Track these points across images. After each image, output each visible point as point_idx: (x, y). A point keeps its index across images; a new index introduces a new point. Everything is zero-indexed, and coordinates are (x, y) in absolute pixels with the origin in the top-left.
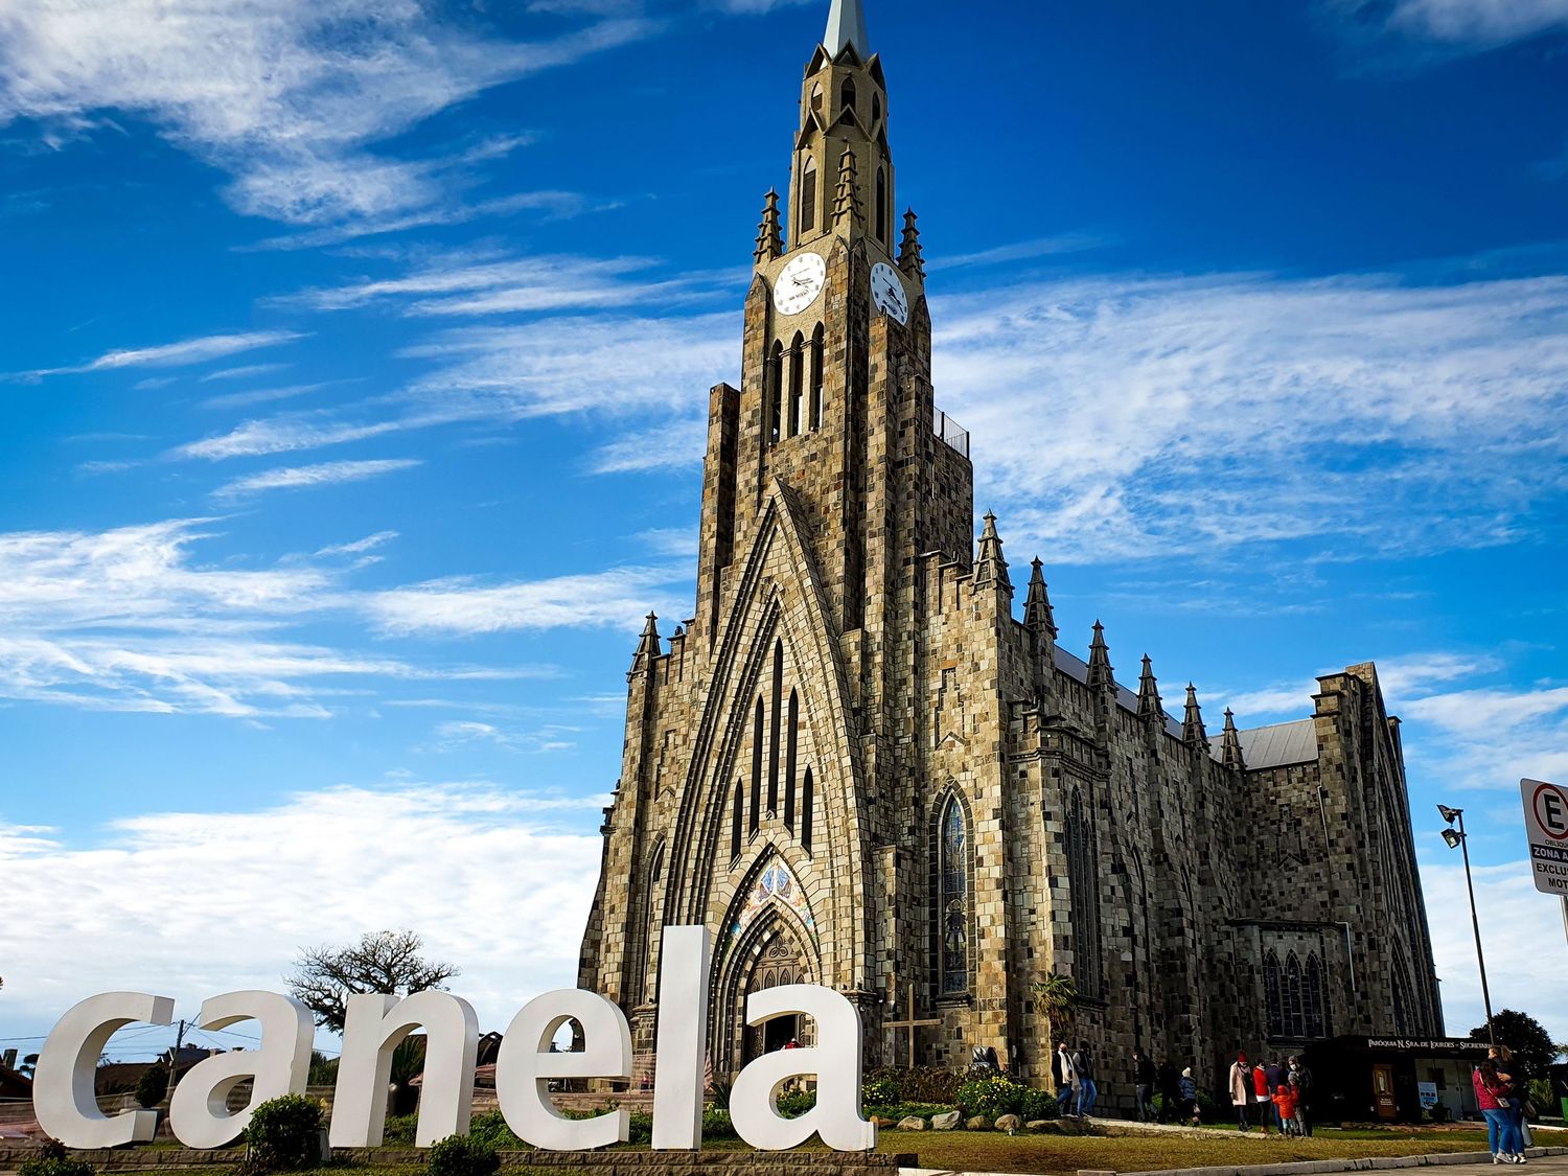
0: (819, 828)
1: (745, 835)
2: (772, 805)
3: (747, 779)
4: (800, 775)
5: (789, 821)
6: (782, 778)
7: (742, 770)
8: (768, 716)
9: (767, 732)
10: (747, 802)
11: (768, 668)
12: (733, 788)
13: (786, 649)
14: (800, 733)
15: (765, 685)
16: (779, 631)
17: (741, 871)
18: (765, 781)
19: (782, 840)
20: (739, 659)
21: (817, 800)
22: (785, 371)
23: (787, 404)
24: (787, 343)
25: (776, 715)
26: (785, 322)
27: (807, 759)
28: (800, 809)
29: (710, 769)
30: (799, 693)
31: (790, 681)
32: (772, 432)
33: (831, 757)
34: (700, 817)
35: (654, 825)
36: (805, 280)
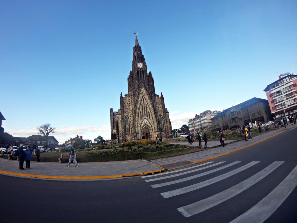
0: (151, 117)
1: (142, 117)
2: (145, 114)
3: (141, 111)
4: (148, 112)
5: (147, 116)
6: (146, 112)
7: (141, 110)
10: (142, 114)
11: (142, 101)
12: (140, 112)
13: (144, 99)
14: (147, 108)
17: (142, 120)
18: (144, 112)
19: (147, 118)
20: (140, 100)
21: (150, 114)
22: (139, 73)
23: (140, 76)
24: (139, 70)
25: (144, 106)
26: (139, 68)
27: (148, 110)
28: (148, 114)
29: (138, 110)
30: (147, 104)
31: (145, 103)
32: (138, 78)
33: (152, 111)
34: (137, 115)
35: (125, 115)
36: (140, 65)
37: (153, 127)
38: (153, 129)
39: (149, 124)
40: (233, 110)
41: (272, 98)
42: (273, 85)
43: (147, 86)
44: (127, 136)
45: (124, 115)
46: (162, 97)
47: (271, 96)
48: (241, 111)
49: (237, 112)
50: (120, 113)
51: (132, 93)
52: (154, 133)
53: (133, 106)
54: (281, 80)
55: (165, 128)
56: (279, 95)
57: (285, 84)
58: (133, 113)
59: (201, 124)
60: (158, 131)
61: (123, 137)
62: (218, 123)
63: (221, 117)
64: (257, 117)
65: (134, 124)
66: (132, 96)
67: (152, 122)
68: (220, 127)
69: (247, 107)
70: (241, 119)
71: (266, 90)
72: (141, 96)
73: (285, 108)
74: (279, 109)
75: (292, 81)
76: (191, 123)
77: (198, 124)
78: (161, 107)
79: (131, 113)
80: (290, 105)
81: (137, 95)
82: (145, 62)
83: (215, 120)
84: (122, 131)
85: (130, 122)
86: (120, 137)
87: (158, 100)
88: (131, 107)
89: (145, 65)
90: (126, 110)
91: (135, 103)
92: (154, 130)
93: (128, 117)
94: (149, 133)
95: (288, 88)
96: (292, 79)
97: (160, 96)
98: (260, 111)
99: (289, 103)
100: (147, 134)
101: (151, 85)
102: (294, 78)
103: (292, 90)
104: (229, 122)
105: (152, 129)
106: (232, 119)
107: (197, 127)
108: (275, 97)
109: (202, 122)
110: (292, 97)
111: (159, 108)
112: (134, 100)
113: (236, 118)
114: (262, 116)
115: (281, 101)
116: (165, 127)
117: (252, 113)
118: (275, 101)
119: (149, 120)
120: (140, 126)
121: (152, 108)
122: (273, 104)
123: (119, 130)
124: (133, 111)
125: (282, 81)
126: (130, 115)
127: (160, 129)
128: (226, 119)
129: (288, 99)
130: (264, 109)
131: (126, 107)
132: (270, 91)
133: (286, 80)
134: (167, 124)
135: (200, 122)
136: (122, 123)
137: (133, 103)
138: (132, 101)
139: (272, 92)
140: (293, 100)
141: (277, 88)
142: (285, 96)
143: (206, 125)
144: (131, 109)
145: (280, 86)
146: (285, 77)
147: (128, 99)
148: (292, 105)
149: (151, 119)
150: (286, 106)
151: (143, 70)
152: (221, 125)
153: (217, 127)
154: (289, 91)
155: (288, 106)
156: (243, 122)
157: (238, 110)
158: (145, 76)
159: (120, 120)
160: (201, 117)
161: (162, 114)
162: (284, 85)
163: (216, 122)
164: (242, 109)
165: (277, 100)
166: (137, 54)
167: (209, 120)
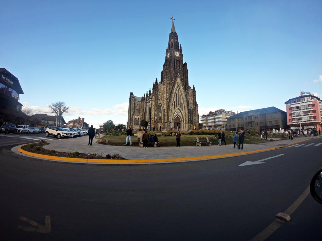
0: (183, 108)
1: (175, 107)
2: (178, 104)
3: (175, 101)
4: (181, 103)
5: (180, 106)
6: (179, 102)
7: (175, 100)
8: (177, 96)
9: (177, 98)
10: (175, 104)
11: (177, 91)
13: (179, 90)
14: (181, 99)
15: (177, 93)
16: (178, 88)
17: (175, 110)
18: (177, 102)
19: (179, 108)
20: (175, 89)
21: (183, 106)
22: (176, 61)
23: (176, 65)
24: (176, 59)
25: (178, 95)
26: (175, 56)
27: (182, 101)
28: (181, 106)
29: (172, 100)
30: (181, 95)
31: (180, 93)
32: (175, 67)
33: (185, 102)
34: (171, 104)
35: (159, 102)
36: (177, 54)
37: (184, 119)
38: (185, 120)
39: (181, 115)
40: (251, 114)
41: (291, 111)
42: (294, 100)
43: (183, 77)
44: (159, 124)
45: (157, 102)
46: (194, 90)
47: (290, 109)
48: (259, 117)
49: (255, 117)
50: (154, 100)
51: (168, 81)
52: (185, 124)
53: (168, 94)
54: (302, 97)
55: (194, 121)
56: (298, 110)
57: (306, 102)
58: (167, 101)
59: (215, 122)
60: (188, 123)
61: (155, 125)
62: (234, 123)
63: (237, 118)
64: (273, 125)
65: (168, 113)
66: (167, 84)
67: (184, 114)
68: (235, 128)
69: (265, 114)
70: (257, 124)
71: (286, 103)
72: (176, 85)
73: (301, 123)
74: (295, 122)
75: (311, 101)
76: (204, 119)
77: (211, 121)
78: (192, 100)
79: (165, 101)
80: (306, 121)
81: (173, 84)
82: (182, 52)
83: (232, 120)
84: (155, 118)
85: (163, 110)
86: (152, 124)
87: (190, 93)
88: (165, 95)
89: (181, 55)
90: (160, 98)
91: (170, 92)
92: (185, 122)
93: (161, 105)
94: (180, 124)
95: (307, 106)
96: (312, 99)
97: (192, 89)
98: (277, 121)
99: (305, 119)
100: (178, 124)
101: (186, 76)
102: (315, 99)
103: (311, 108)
104: (244, 125)
105: (183, 120)
106: (249, 122)
107: (210, 124)
108: (294, 111)
109: (217, 120)
110: (309, 115)
111: (191, 101)
112: (169, 89)
113: (253, 122)
114: (278, 125)
115: (298, 116)
116: (194, 119)
117: (270, 120)
118: (293, 114)
119: (182, 111)
120: (173, 115)
121: (185, 100)
122: (291, 116)
123: (152, 117)
124: (167, 100)
125: (303, 99)
126: (163, 103)
127: (190, 121)
128: (243, 121)
129: (305, 115)
130: (281, 119)
131: (160, 95)
132: (291, 105)
133: (307, 99)
134: (196, 117)
135: (215, 119)
136: (155, 110)
137: (168, 92)
138: (167, 89)
139: (292, 106)
140: (309, 118)
141: (297, 104)
142: (303, 112)
143: (221, 123)
144: (166, 97)
145: (300, 102)
146: (307, 96)
147: (162, 86)
148: (308, 121)
149: (184, 110)
150: (302, 121)
151: (179, 59)
152: (236, 126)
153: (232, 127)
154: (307, 109)
155: (304, 121)
156: (259, 127)
157: (256, 115)
158: (181, 66)
159: (153, 107)
160: (216, 115)
161: (193, 107)
162: (304, 103)
163: (232, 122)
164: (260, 115)
165: (295, 113)
166: (175, 41)
167: (225, 119)
